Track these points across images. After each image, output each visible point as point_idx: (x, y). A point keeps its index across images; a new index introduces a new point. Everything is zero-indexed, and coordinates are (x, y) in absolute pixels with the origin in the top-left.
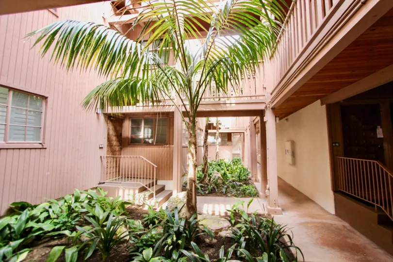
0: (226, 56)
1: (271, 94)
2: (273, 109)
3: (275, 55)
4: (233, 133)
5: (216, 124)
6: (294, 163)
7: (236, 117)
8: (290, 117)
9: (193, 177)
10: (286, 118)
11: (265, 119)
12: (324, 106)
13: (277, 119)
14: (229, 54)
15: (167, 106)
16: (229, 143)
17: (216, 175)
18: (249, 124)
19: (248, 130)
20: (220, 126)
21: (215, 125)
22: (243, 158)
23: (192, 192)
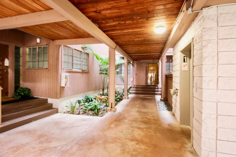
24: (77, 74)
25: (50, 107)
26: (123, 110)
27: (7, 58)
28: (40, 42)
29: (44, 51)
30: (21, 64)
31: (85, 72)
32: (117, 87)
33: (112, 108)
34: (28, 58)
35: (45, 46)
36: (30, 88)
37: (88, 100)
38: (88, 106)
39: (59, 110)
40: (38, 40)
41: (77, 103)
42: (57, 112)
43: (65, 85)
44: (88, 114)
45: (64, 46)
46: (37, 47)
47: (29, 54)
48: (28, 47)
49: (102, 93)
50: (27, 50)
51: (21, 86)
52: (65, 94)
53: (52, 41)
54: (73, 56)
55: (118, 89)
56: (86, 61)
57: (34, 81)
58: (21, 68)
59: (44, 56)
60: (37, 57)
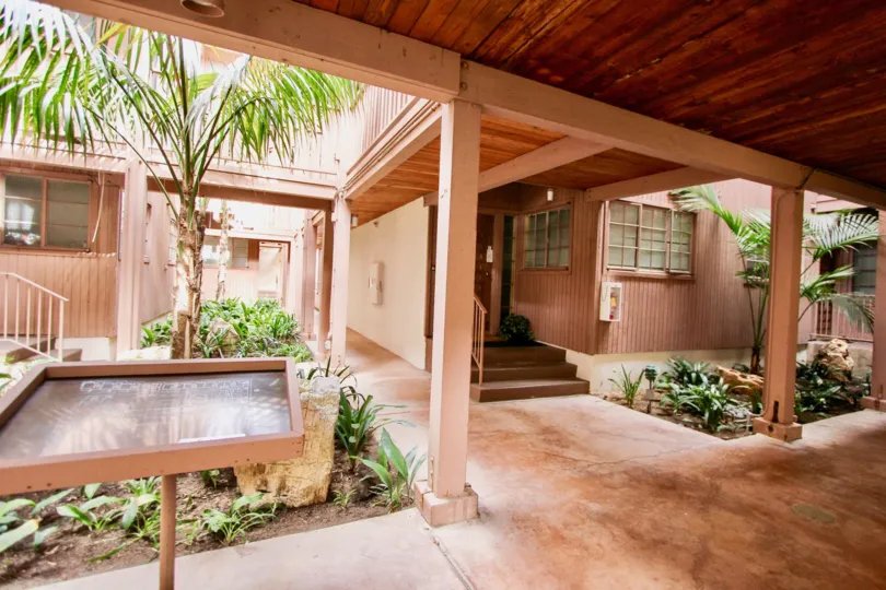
0: (269, 95)
1: (348, 174)
2: (349, 201)
3: (360, 104)
4: (264, 241)
5: (221, 214)
6: (380, 302)
7: (272, 207)
8: (383, 219)
9: (186, 309)
10: (375, 220)
11: (334, 217)
12: (427, 208)
13: (355, 219)
14: (274, 91)
15: (101, 156)
16: (252, 263)
17: (220, 326)
18: (303, 225)
19: (300, 238)
20: (230, 222)
21: (216, 218)
22: (283, 299)
23: (184, 336)
24: (650, 284)
25: (570, 372)
26: (834, 446)
27: (491, 244)
28: (554, 199)
29: (562, 219)
30: (513, 258)
31: (677, 277)
32: (843, 349)
33: (775, 420)
34: (527, 243)
35: (565, 208)
36: (530, 318)
37: (686, 378)
38: (681, 394)
39: (592, 388)
40: (550, 196)
41: (644, 377)
42: (587, 391)
43: (611, 317)
44: (677, 421)
45: (611, 202)
46: (547, 213)
47: (531, 232)
48: (527, 214)
49: (748, 364)
50: (527, 220)
51: (512, 311)
52: (610, 344)
53: (581, 192)
54: (638, 228)
55: (847, 362)
56: (685, 240)
57: (537, 300)
58: (513, 267)
59: (561, 232)
60: (547, 239)
